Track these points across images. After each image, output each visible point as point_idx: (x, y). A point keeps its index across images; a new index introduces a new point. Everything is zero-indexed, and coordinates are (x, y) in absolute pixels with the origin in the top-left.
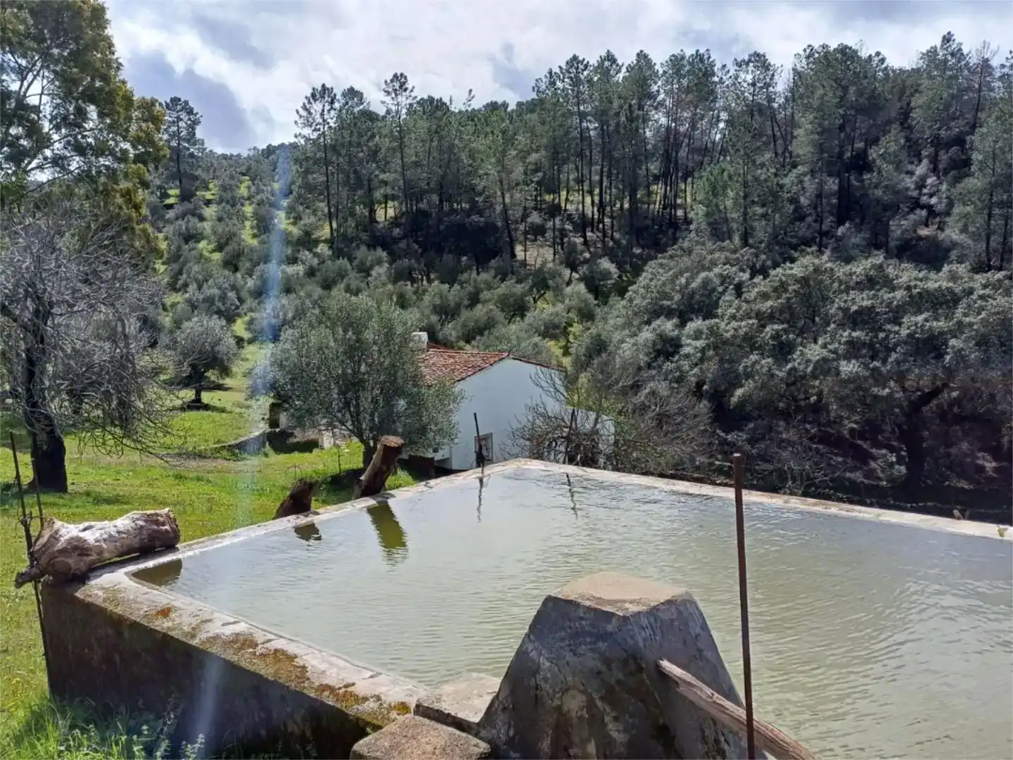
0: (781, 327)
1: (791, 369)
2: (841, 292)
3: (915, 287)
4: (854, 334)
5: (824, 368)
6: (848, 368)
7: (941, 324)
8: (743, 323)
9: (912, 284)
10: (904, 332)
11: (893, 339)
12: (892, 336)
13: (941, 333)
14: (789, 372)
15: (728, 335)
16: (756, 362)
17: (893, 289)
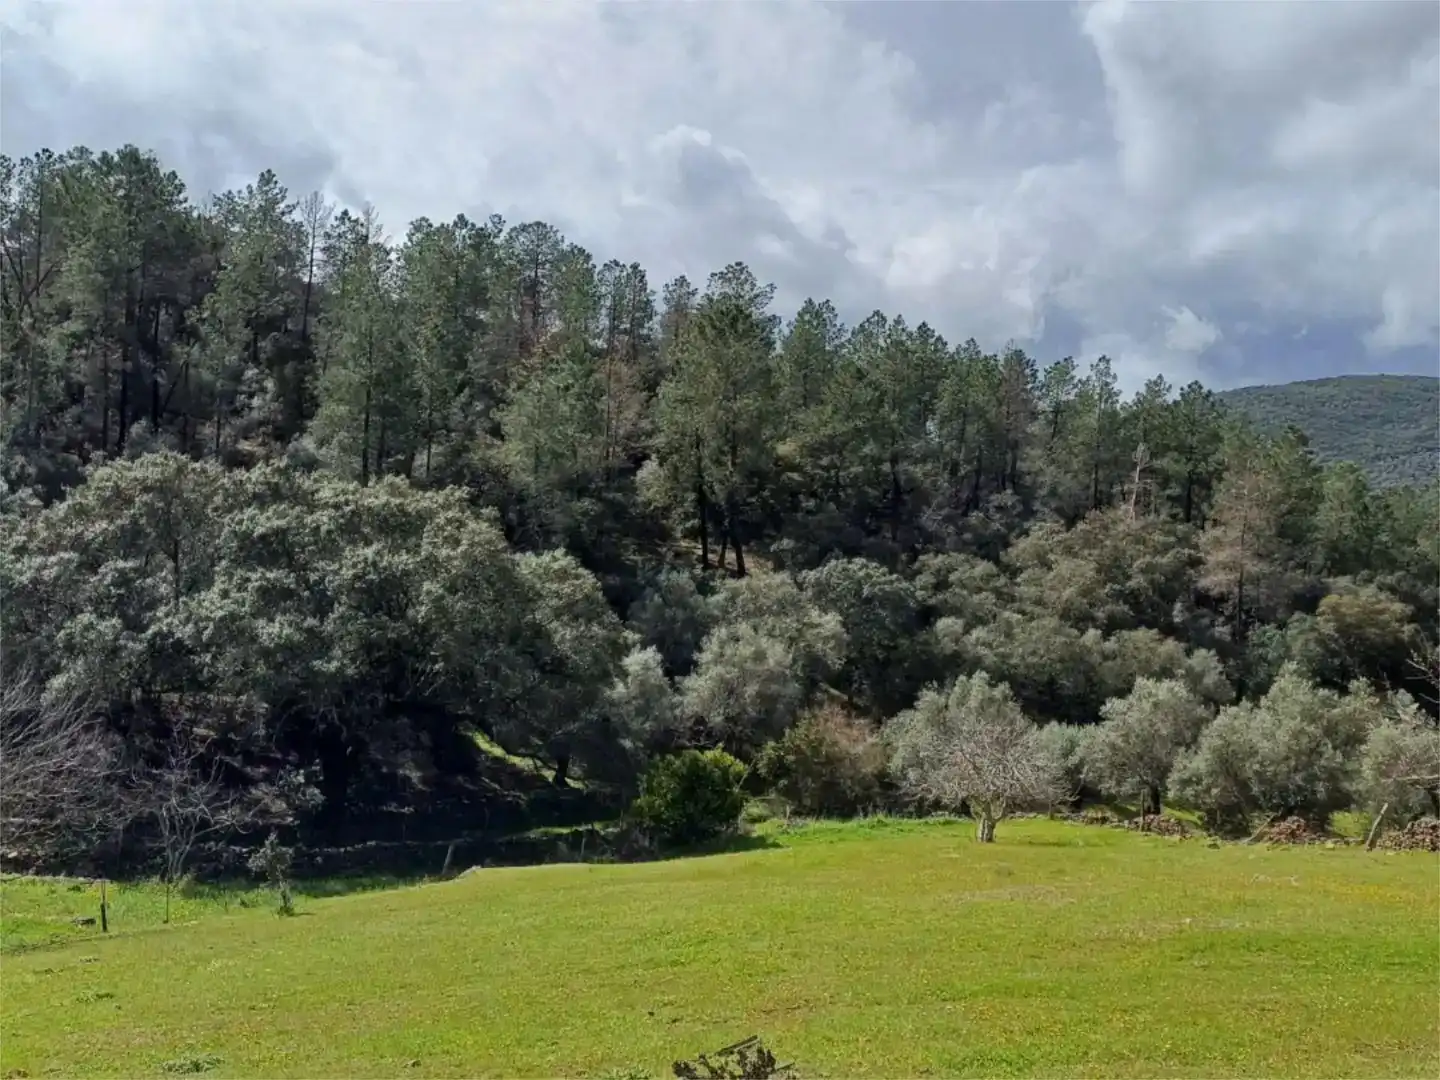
0: (130, 564)
1: (155, 635)
2: (230, 510)
3: (347, 503)
4: (270, 575)
5: (232, 630)
6: (273, 630)
7: (404, 560)
8: (53, 559)
9: (342, 498)
10: (348, 573)
11: (332, 583)
12: (330, 578)
13: (406, 573)
14: (152, 643)
15: (25, 579)
16: (90, 627)
17: (312, 508)
